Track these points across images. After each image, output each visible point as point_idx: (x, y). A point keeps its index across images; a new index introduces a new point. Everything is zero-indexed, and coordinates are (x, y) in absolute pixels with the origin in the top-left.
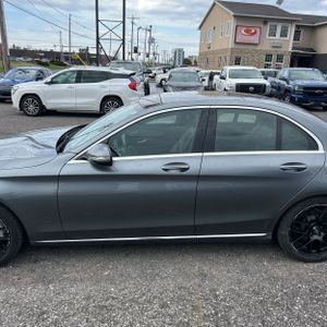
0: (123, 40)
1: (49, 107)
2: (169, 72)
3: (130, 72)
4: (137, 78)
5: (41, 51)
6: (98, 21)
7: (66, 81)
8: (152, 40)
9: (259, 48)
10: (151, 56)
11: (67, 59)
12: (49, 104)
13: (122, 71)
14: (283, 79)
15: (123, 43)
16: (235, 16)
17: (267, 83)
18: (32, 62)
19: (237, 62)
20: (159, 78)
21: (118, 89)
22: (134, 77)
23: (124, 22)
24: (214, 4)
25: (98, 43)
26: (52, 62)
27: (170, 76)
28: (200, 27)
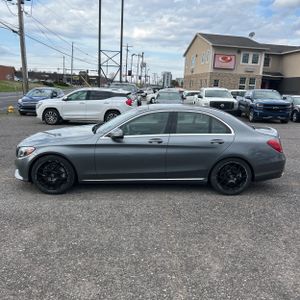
0: (121, 66)
1: (64, 118)
2: (158, 92)
3: (127, 92)
4: (132, 97)
5: (44, 73)
6: (100, 51)
7: (77, 99)
8: (144, 65)
9: (234, 72)
10: (143, 78)
11: (69, 80)
12: (65, 115)
13: (121, 91)
14: (248, 98)
15: (121, 69)
16: (213, 46)
17: (235, 101)
18: (38, 83)
19: (216, 84)
20: (149, 97)
21: (119, 105)
22: (130, 96)
23: (121, 52)
24: (196, 36)
25: (100, 68)
26: (56, 83)
27: (158, 96)
28: (185, 55)
